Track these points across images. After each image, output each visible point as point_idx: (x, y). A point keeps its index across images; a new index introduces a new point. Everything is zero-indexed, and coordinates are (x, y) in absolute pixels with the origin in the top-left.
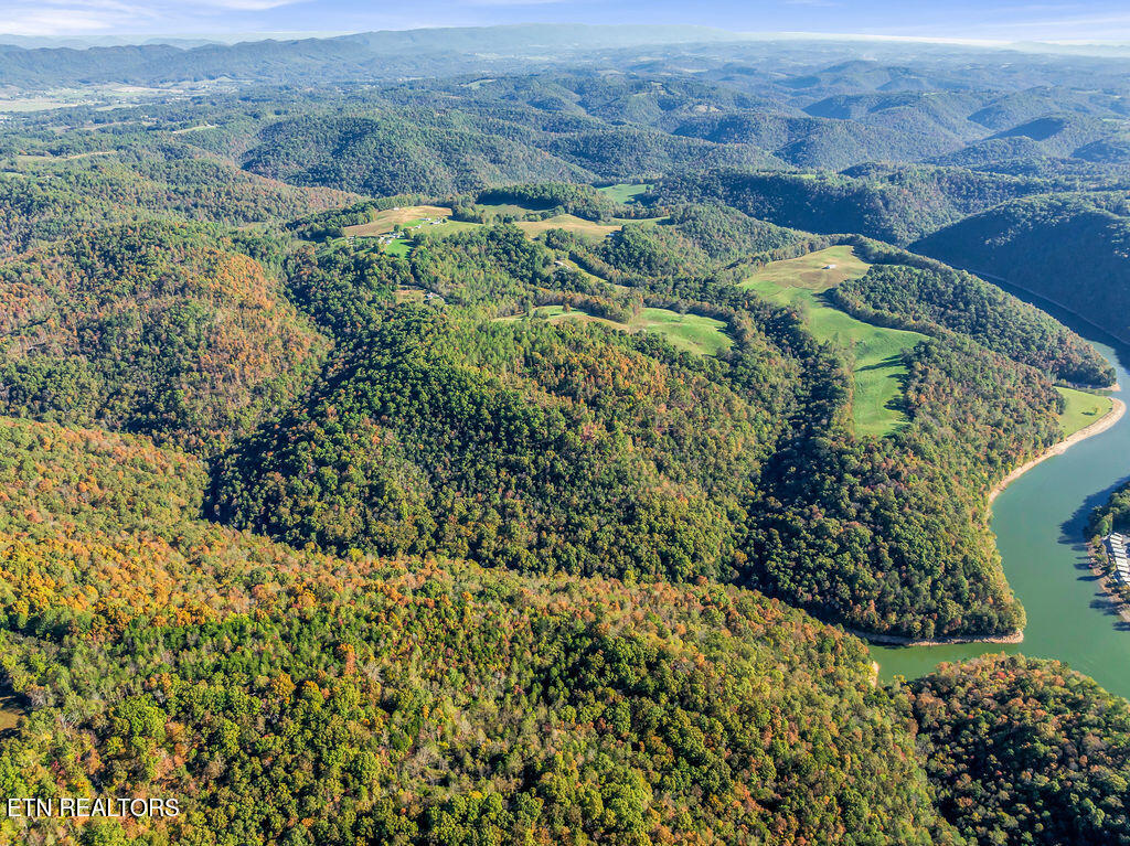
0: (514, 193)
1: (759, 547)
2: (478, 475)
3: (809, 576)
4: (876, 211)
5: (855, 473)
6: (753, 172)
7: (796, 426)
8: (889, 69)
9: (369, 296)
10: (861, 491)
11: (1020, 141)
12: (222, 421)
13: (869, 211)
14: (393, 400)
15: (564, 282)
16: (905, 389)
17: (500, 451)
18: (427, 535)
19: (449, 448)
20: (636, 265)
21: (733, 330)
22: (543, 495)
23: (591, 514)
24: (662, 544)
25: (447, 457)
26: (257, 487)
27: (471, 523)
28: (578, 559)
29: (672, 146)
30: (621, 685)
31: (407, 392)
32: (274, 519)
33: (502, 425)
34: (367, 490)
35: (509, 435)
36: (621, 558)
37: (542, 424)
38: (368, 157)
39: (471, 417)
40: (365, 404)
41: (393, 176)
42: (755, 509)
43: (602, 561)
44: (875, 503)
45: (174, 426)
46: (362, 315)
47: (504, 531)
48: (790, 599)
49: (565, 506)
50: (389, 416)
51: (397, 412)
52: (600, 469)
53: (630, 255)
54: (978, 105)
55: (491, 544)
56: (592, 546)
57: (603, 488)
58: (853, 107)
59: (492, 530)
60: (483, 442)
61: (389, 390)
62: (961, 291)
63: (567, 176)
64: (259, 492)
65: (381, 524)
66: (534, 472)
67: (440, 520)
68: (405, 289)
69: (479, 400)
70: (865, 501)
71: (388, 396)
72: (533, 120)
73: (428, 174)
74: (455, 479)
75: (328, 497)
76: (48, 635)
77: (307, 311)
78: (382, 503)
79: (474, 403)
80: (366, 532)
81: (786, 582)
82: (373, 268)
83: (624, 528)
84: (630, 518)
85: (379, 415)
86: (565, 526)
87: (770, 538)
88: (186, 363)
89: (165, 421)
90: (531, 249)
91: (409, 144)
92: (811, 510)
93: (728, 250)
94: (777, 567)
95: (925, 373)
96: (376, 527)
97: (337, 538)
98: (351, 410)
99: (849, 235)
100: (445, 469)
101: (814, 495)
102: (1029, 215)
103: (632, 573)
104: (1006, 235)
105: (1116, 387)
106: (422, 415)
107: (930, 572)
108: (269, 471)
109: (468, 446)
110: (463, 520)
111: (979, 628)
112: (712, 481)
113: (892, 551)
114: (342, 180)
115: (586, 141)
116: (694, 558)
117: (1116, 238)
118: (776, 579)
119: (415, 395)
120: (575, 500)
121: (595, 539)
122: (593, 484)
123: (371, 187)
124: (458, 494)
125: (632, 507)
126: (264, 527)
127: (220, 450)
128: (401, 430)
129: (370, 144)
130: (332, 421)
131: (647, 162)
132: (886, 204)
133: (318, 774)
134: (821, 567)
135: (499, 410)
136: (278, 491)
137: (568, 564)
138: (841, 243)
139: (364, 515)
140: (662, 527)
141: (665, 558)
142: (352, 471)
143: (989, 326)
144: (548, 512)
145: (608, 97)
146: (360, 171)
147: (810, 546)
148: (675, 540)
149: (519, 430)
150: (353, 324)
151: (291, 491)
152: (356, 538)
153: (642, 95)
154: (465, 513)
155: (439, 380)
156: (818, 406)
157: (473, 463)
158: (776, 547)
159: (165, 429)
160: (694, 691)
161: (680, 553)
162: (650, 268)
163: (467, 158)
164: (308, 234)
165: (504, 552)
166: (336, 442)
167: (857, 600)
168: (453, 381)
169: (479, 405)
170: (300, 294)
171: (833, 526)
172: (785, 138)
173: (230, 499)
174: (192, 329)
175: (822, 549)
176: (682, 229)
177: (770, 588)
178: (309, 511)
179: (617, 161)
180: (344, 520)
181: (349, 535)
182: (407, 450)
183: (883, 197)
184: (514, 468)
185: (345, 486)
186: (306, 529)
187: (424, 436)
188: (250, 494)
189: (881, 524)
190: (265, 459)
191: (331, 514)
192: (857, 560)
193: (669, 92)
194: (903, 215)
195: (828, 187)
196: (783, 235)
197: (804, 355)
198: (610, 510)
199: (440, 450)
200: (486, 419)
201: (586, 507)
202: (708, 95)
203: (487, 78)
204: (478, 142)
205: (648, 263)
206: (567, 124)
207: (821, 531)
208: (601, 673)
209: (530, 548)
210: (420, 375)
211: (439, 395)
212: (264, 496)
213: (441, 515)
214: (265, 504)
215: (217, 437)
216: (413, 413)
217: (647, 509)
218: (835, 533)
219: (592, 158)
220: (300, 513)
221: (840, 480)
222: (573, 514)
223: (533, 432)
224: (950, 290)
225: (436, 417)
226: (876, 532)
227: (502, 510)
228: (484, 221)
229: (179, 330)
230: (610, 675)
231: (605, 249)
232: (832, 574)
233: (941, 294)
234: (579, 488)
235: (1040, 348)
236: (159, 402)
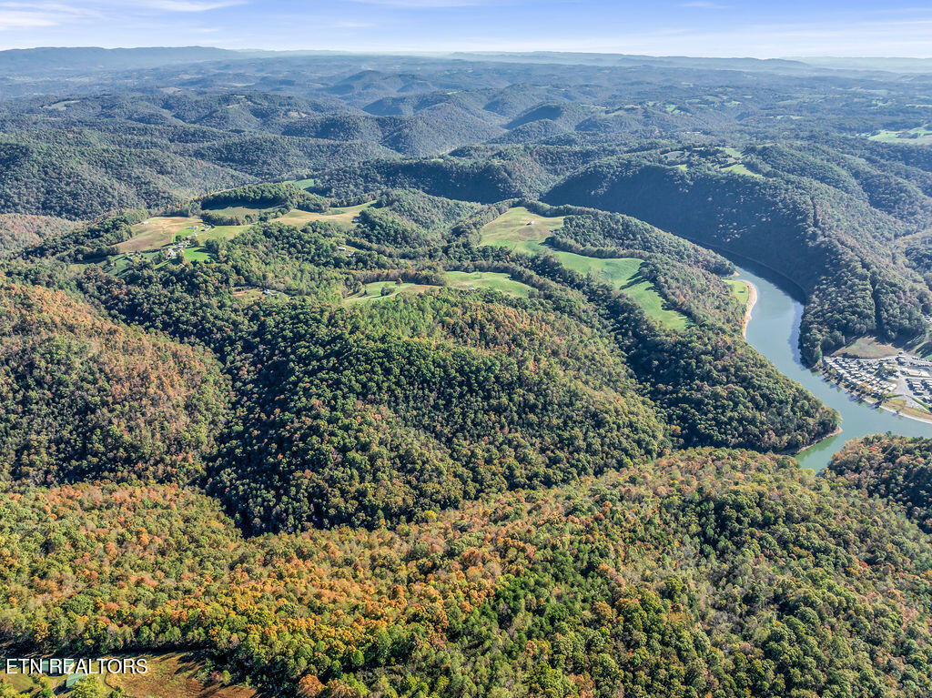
0: (236, 197)
1: (683, 419)
2: (475, 424)
3: (729, 427)
4: (504, 181)
5: (705, 353)
7: (625, 335)
8: (400, 76)
9: (214, 301)
10: (719, 364)
11: (547, 123)
12: (178, 444)
13: (500, 181)
14: (370, 380)
15: (365, 263)
16: (665, 296)
17: (479, 399)
18: (470, 482)
19: (436, 407)
20: (395, 241)
21: (516, 276)
22: (530, 425)
23: (572, 429)
24: (631, 435)
25: (440, 417)
26: (293, 489)
27: (496, 461)
28: (589, 462)
29: (304, 146)
30: (753, 523)
31: (378, 369)
32: (332, 512)
33: (469, 380)
34: (397, 461)
35: (480, 385)
36: (616, 453)
37: (500, 370)
38: (35, 180)
39: (442, 378)
40: (346, 390)
41: (75, 196)
42: (654, 395)
43: (602, 459)
44: (732, 370)
45: (128, 461)
46: (222, 320)
47: (523, 460)
48: (724, 444)
49: (550, 428)
50: (374, 394)
51: (380, 389)
52: (557, 395)
53: (388, 234)
54: (485, 100)
55: (520, 472)
56: (589, 449)
57: (568, 407)
58: (401, 106)
59: (511, 461)
60: (462, 396)
61: (359, 372)
62: (626, 226)
63: (228, 178)
64: (297, 492)
65: (431, 484)
66: (515, 409)
67: (470, 463)
68: (240, 290)
69: (442, 363)
70: (725, 369)
71: (363, 378)
72: (157, 134)
73: (110, 190)
74: (457, 431)
75: (369, 477)
77: (156, 328)
78: (418, 467)
79: (439, 366)
80: (422, 494)
81: (718, 436)
82: (202, 277)
83: (602, 431)
84: (599, 424)
85: (363, 395)
86: (561, 441)
87: (684, 410)
88: (98, 399)
89: (114, 460)
90: (313, 240)
91: (73, 163)
92: (696, 384)
93: (433, 222)
94: (706, 428)
95: (666, 282)
96: (430, 487)
97: (400, 508)
98: (335, 398)
99: (517, 200)
100: (442, 426)
101: (691, 376)
102: (612, 171)
103: (627, 460)
104: (602, 187)
105: (736, 274)
106: (400, 386)
107: (787, 403)
108: (294, 471)
109: (451, 402)
110: (489, 461)
111: (826, 428)
112: (611, 381)
113: (761, 396)
114: (15, 205)
115: (228, 147)
116: (654, 437)
117: (676, 181)
118: (710, 437)
119: (387, 372)
120: (555, 421)
121: (589, 445)
122: (559, 405)
123: (51, 208)
124: (468, 442)
125: (594, 415)
126: (326, 521)
127: (197, 471)
128: (389, 404)
130: (325, 411)
131: (291, 161)
132: (509, 174)
133: (683, 660)
134: (731, 419)
135: (462, 366)
136: (318, 486)
137: (584, 469)
138: (514, 205)
139: (409, 482)
140: (624, 423)
141: (639, 443)
142: (375, 448)
143: (654, 248)
144: (541, 436)
145: (200, 110)
146: (33, 195)
147: (716, 408)
148: (636, 429)
149: (486, 379)
150: (220, 329)
151: (332, 481)
152: (417, 503)
153: (233, 107)
154: (486, 455)
155: (399, 353)
156: (625, 318)
157: (464, 415)
158: (694, 415)
159: (121, 468)
160: (791, 509)
161: (647, 439)
162: (407, 242)
163: (137, 171)
164: (80, 257)
165: (536, 475)
166: (346, 428)
167: (762, 433)
168: (410, 353)
169: (445, 368)
170: (133, 313)
171: (719, 389)
172: (380, 134)
173: (268, 509)
174: (77, 362)
175: (723, 407)
176: (394, 209)
177: (706, 440)
178: (362, 494)
179: (264, 162)
180: (397, 491)
181: (410, 502)
182: (404, 419)
183: (506, 171)
184: (499, 410)
185: (379, 462)
186: (371, 510)
187: (411, 403)
188: (289, 497)
189: (746, 382)
190: (280, 462)
191: (383, 491)
192: (748, 408)
193: (255, 103)
194: (524, 182)
195: (462, 167)
196: (457, 205)
197: (579, 287)
198: (582, 422)
199: (430, 412)
200: (455, 377)
201: (565, 424)
202: (289, 103)
203: (68, 100)
204: (140, 157)
205: (405, 238)
206: (193, 135)
207: (716, 396)
209: (547, 466)
210: (382, 354)
211: (408, 367)
212: (306, 494)
213: (467, 463)
214: (310, 499)
215: (185, 459)
216: (394, 387)
217: (607, 413)
218: (725, 394)
219: (241, 162)
220: (353, 498)
221: (699, 361)
222: (560, 432)
223: (497, 377)
224: (621, 227)
225: (413, 385)
226: (746, 389)
227: (510, 443)
228: (241, 222)
229: (63, 368)
231: (363, 232)
232: (740, 421)
233: (616, 231)
234: (552, 411)
235: (689, 256)
236: (92, 443)
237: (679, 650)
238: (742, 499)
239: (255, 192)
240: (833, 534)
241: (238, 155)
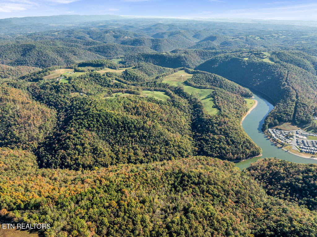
0: (89, 63)
1: (200, 145)
2: (123, 140)
3: (215, 150)
4: (184, 61)
5: (216, 124)
6: (150, 54)
7: (194, 115)
8: (168, 25)
9: (63, 96)
10: (219, 128)
11: (209, 42)
12: (32, 139)
13: (182, 61)
14: (92, 123)
15: (117, 86)
16: (215, 103)
17: (127, 133)
18: (115, 159)
19: (112, 134)
20: (133, 80)
21: (167, 93)
22: (143, 143)
23: (157, 145)
24: (177, 149)
25: (112, 137)
26: (57, 155)
27: (126, 153)
28: (158, 157)
29: (123, 48)
30: (194, 183)
31: (95, 120)
32: (66, 164)
33: (125, 126)
34: (92, 150)
35: (128, 128)
36: (169, 155)
37: (137, 124)
38: (35, 56)
39: (116, 125)
40: (83, 126)
41: (45, 61)
42: (194, 137)
43: (164, 156)
44: (223, 130)
45: (16, 142)
46: (63, 102)
47: (135, 154)
48: (211, 156)
49: (149, 144)
50: (92, 128)
51: (94, 126)
52: (155, 133)
53: (131, 77)
54: (194, 34)
55: (133, 158)
56: (160, 153)
57: (158, 138)
58: (164, 35)
59: (132, 154)
60: (121, 131)
61: (89, 120)
62: (215, 78)
63: (96, 57)
64: (58, 157)
65: (100, 159)
66: (138, 137)
67: (117, 154)
68: (72, 93)
69: (117, 120)
70: (221, 130)
71: (89, 122)
72: (80, 42)
73: (56, 60)
74: (116, 142)
75: (81, 154)
76: (33, 208)
77: (43, 103)
78: (98, 153)
79: (116, 121)
80: (97, 161)
81: (210, 152)
82: (61, 88)
83: (167, 147)
84: (167, 144)
85: (88, 128)
86: (151, 149)
87: (202, 143)
88: (13, 123)
89: (12, 142)
90: (104, 78)
91: (47, 51)
92: (209, 134)
93: (152, 74)
94: (206, 149)
95: (217, 98)
96: (99, 160)
97: (88, 165)
98: (79, 128)
99: (182, 68)
100: (112, 140)
101: (208, 130)
102: (221, 59)
103: (173, 158)
104: (217, 64)
105: (253, 97)
106: (101, 126)
107: (240, 143)
108: (59, 150)
109: (117, 133)
110: (123, 153)
111: (254, 154)
112: (181, 131)
113: (231, 140)
114: (28, 63)
115: (99, 47)
116: (186, 151)
117: (242, 63)
118: (207, 152)
119: (98, 121)
120: (151, 142)
121: (160, 151)
122: (155, 137)
123: (38, 65)
124: (119, 146)
125: (167, 141)
126: (63, 166)
127: (35, 147)
128: (96, 132)
129: (34, 52)
130: (74, 132)
131: (118, 52)
132: (186, 59)
133: (134, 224)
134: (216, 147)
135: (124, 121)
136: (64, 155)
137: (156, 159)
138: (181, 70)
139: (94, 157)
140: (176, 145)
141: (179, 152)
142: (86, 145)
143: (223, 86)
144: (145, 147)
145: (98, 35)
146: (33, 61)
147: (212, 143)
148: (180, 148)
149: (131, 126)
150: (61, 104)
151: (69, 154)
152: (94, 164)
153: (108, 34)
154: (123, 151)
155: (103, 116)
156: (197, 110)
157: (120, 137)
158: (204, 145)
159: (13, 144)
160: (211, 180)
161: (183, 151)
162: (137, 80)
163: (66, 54)
164: (32, 80)
165: (138, 159)
166: (78, 138)
167: (227, 153)
168: (107, 116)
169: (117, 121)
170: (39, 98)
171: (216, 137)
172: (151, 44)
173: (48, 161)
174: (11, 112)
175: (215, 143)
176: (139, 69)
177: (207, 154)
178: (77, 159)
179: (109, 53)
180: (89, 160)
181: (92, 164)
182: (100, 137)
183: (185, 58)
184: (133, 137)
185: (86, 150)
186: (78, 165)
187: (104, 132)
188: (55, 158)
189: (226, 135)
190: (56, 147)
191: (84, 159)
192: (224, 144)
193: (115, 33)
194: (191, 62)
195: (171, 56)
196: (164, 69)
197: (187, 98)
198: (161, 143)
199: (109, 135)
200: (120, 125)
201: (155, 143)
202: (126, 34)
203: (59, 31)
204: (69, 50)
205: (136, 79)
206: (91, 43)
207: (213, 139)
208: (188, 181)
209: (144, 157)
210: (98, 115)
211: (105, 120)
212: (60, 158)
213: (116, 153)
214: (61, 160)
215: (33, 143)
216: (99, 126)
217: (171, 141)
218: (217, 138)
219: (102, 52)
220: (74, 160)
221: (213, 126)
222: (152, 146)
223: (135, 126)
224: (213, 79)
225: (106, 126)
226: (226, 137)
227: (133, 148)
228: (85, 71)
229: (6, 113)
230: (190, 181)
231: (123, 76)
232: (219, 148)
233: (211, 80)
234: (152, 139)
235: (236, 90)
236: (7, 136)
237: (133, 220)
238: (192, 174)
239: (95, 62)
240: (224, 191)
241: (102, 50)
